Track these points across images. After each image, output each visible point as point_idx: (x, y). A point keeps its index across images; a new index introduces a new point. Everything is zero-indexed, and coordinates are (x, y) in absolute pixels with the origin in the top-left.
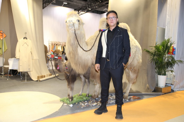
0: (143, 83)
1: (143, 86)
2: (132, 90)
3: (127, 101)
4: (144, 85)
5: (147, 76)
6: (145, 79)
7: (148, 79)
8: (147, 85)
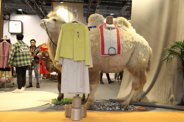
0: (166, 92)
1: (165, 96)
2: (148, 100)
3: (122, 110)
4: (167, 95)
5: (173, 83)
6: (169, 88)
7: (173, 87)
8: (172, 96)
